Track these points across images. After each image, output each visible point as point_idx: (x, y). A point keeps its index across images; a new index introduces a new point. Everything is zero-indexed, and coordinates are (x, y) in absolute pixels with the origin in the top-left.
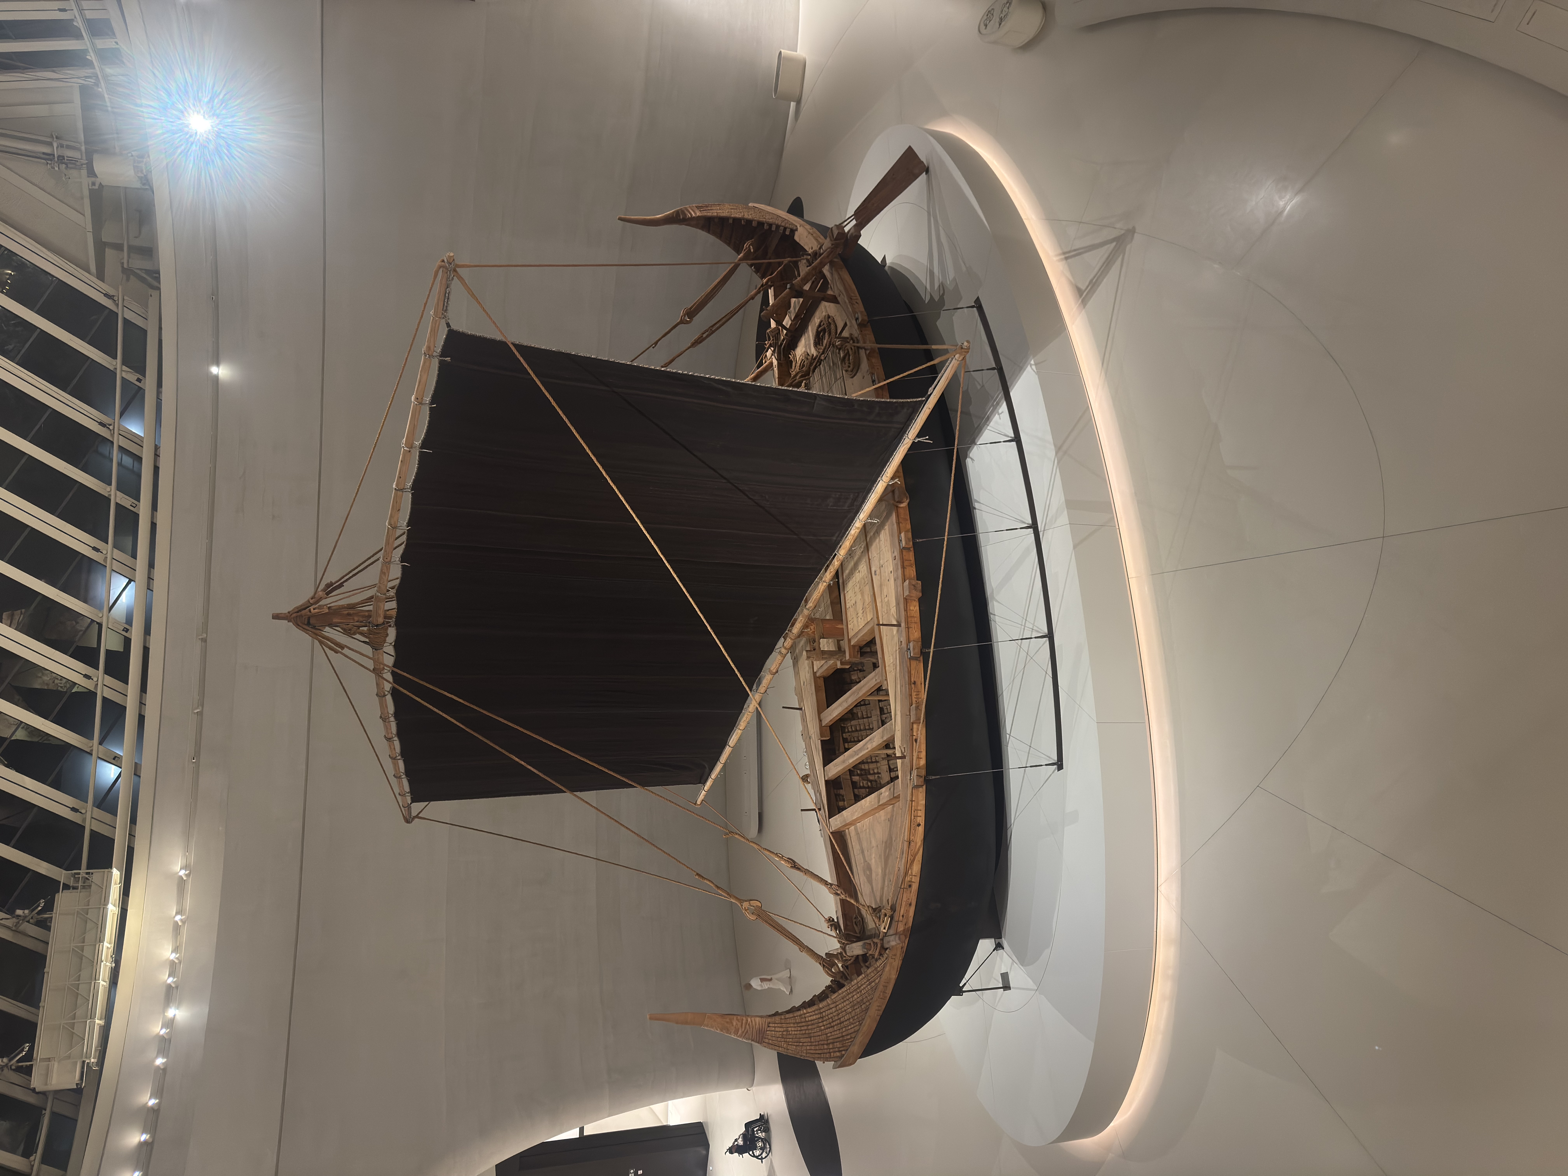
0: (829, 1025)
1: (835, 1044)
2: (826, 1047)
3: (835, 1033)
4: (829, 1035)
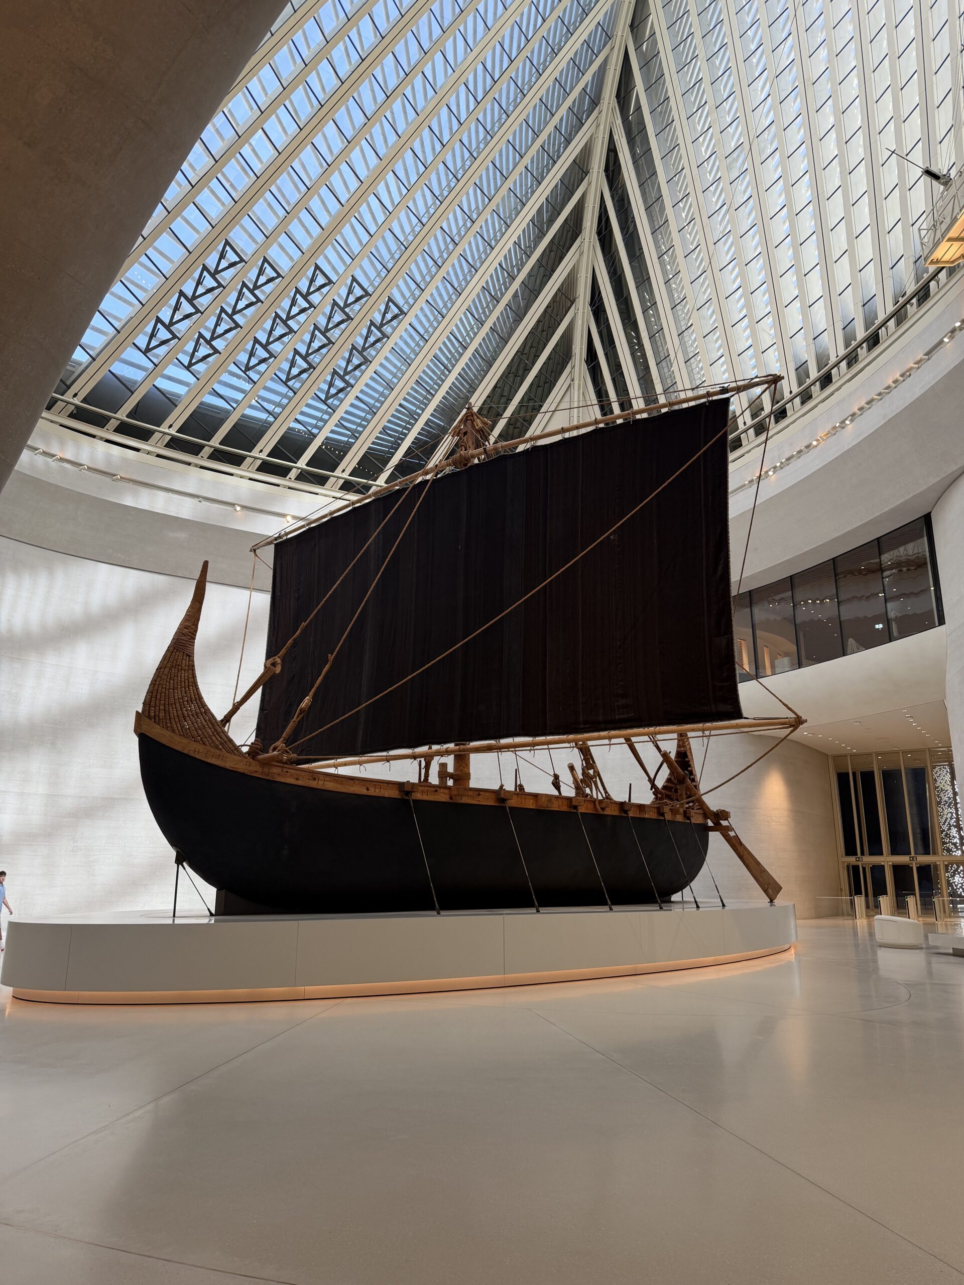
0: (183, 706)
1: (163, 712)
2: (162, 702)
3: (175, 712)
4: (174, 706)
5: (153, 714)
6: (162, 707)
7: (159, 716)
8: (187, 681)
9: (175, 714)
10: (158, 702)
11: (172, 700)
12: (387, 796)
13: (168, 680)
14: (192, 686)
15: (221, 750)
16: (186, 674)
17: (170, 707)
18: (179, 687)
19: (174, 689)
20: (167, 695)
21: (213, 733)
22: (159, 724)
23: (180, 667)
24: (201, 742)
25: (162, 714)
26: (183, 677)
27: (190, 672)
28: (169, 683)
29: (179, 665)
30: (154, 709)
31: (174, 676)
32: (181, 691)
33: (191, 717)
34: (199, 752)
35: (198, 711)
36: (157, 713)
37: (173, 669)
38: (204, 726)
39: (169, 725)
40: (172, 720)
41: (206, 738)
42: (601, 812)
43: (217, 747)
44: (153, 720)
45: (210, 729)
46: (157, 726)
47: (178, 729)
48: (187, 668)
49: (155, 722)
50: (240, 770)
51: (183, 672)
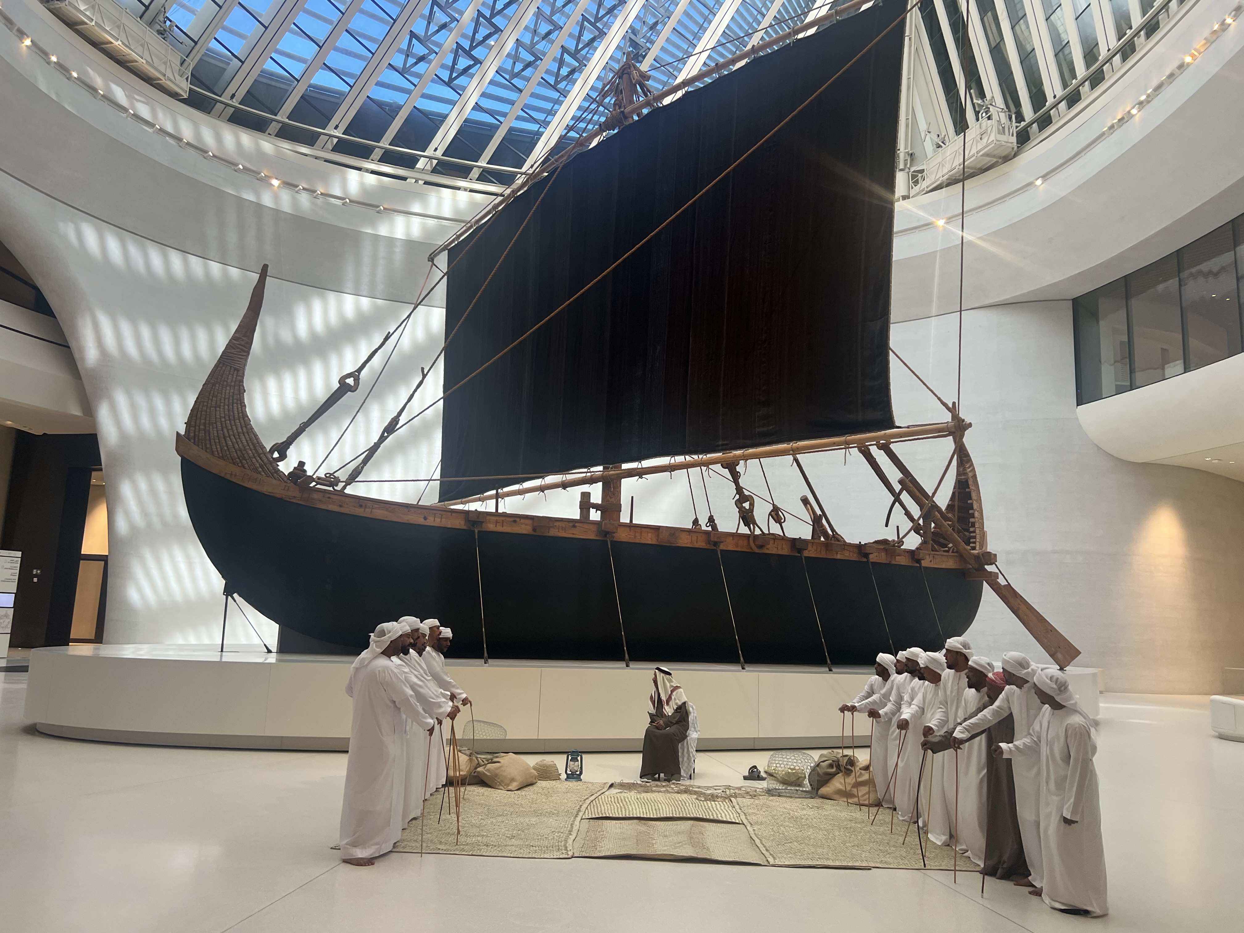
0: (224, 426)
1: (203, 432)
2: (203, 421)
3: (215, 432)
4: (215, 425)
5: (192, 435)
6: (202, 427)
7: (199, 437)
8: (231, 398)
9: (216, 434)
10: (198, 422)
11: (213, 420)
12: (449, 526)
13: (211, 397)
14: (237, 404)
15: (260, 473)
16: (232, 391)
17: (211, 427)
18: (222, 404)
19: (216, 407)
20: (208, 413)
21: (254, 455)
22: (198, 445)
23: (225, 383)
24: (240, 465)
25: (202, 434)
26: (227, 394)
27: (237, 388)
28: (212, 400)
29: (224, 381)
30: (193, 429)
31: (218, 393)
32: (224, 409)
33: (232, 437)
34: (235, 475)
35: (240, 430)
36: (197, 433)
37: (217, 385)
38: (244, 447)
39: (208, 446)
40: (212, 441)
41: (246, 460)
42: (757, 550)
43: (255, 470)
44: (192, 441)
45: (251, 450)
46: (195, 447)
47: (217, 451)
48: (233, 384)
49: (194, 443)
50: (278, 496)
51: (228, 388)
